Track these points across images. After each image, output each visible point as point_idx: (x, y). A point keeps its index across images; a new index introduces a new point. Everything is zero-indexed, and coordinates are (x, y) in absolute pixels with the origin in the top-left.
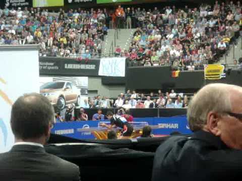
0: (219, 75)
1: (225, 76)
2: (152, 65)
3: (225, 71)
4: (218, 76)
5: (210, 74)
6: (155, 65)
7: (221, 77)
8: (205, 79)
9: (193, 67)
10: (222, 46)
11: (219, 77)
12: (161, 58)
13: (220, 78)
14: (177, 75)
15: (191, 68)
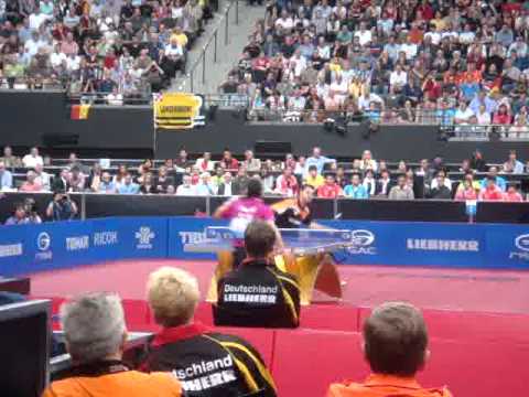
0: (189, 118)
1: (203, 123)
2: (11, 87)
3: (202, 111)
4: (188, 121)
5: (167, 115)
6: (20, 87)
7: (194, 124)
8: (156, 126)
9: (120, 97)
10: (174, 52)
11: (189, 124)
12: (29, 72)
13: (191, 126)
14: (83, 115)
15: (115, 100)
